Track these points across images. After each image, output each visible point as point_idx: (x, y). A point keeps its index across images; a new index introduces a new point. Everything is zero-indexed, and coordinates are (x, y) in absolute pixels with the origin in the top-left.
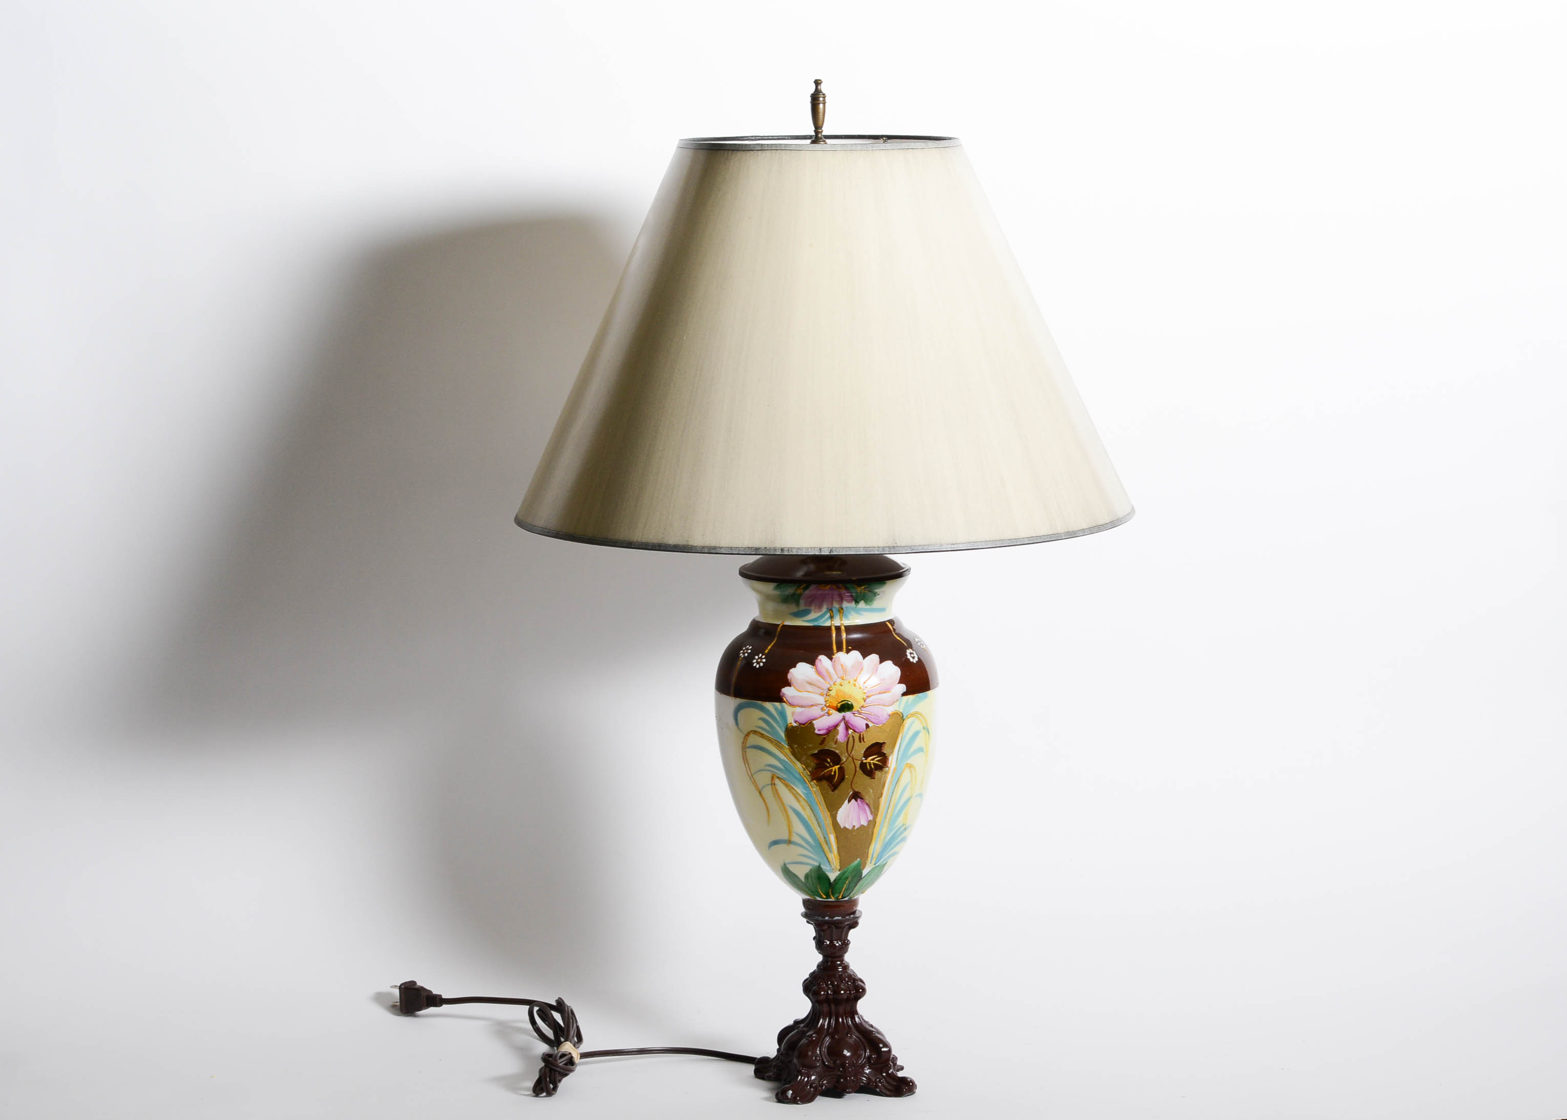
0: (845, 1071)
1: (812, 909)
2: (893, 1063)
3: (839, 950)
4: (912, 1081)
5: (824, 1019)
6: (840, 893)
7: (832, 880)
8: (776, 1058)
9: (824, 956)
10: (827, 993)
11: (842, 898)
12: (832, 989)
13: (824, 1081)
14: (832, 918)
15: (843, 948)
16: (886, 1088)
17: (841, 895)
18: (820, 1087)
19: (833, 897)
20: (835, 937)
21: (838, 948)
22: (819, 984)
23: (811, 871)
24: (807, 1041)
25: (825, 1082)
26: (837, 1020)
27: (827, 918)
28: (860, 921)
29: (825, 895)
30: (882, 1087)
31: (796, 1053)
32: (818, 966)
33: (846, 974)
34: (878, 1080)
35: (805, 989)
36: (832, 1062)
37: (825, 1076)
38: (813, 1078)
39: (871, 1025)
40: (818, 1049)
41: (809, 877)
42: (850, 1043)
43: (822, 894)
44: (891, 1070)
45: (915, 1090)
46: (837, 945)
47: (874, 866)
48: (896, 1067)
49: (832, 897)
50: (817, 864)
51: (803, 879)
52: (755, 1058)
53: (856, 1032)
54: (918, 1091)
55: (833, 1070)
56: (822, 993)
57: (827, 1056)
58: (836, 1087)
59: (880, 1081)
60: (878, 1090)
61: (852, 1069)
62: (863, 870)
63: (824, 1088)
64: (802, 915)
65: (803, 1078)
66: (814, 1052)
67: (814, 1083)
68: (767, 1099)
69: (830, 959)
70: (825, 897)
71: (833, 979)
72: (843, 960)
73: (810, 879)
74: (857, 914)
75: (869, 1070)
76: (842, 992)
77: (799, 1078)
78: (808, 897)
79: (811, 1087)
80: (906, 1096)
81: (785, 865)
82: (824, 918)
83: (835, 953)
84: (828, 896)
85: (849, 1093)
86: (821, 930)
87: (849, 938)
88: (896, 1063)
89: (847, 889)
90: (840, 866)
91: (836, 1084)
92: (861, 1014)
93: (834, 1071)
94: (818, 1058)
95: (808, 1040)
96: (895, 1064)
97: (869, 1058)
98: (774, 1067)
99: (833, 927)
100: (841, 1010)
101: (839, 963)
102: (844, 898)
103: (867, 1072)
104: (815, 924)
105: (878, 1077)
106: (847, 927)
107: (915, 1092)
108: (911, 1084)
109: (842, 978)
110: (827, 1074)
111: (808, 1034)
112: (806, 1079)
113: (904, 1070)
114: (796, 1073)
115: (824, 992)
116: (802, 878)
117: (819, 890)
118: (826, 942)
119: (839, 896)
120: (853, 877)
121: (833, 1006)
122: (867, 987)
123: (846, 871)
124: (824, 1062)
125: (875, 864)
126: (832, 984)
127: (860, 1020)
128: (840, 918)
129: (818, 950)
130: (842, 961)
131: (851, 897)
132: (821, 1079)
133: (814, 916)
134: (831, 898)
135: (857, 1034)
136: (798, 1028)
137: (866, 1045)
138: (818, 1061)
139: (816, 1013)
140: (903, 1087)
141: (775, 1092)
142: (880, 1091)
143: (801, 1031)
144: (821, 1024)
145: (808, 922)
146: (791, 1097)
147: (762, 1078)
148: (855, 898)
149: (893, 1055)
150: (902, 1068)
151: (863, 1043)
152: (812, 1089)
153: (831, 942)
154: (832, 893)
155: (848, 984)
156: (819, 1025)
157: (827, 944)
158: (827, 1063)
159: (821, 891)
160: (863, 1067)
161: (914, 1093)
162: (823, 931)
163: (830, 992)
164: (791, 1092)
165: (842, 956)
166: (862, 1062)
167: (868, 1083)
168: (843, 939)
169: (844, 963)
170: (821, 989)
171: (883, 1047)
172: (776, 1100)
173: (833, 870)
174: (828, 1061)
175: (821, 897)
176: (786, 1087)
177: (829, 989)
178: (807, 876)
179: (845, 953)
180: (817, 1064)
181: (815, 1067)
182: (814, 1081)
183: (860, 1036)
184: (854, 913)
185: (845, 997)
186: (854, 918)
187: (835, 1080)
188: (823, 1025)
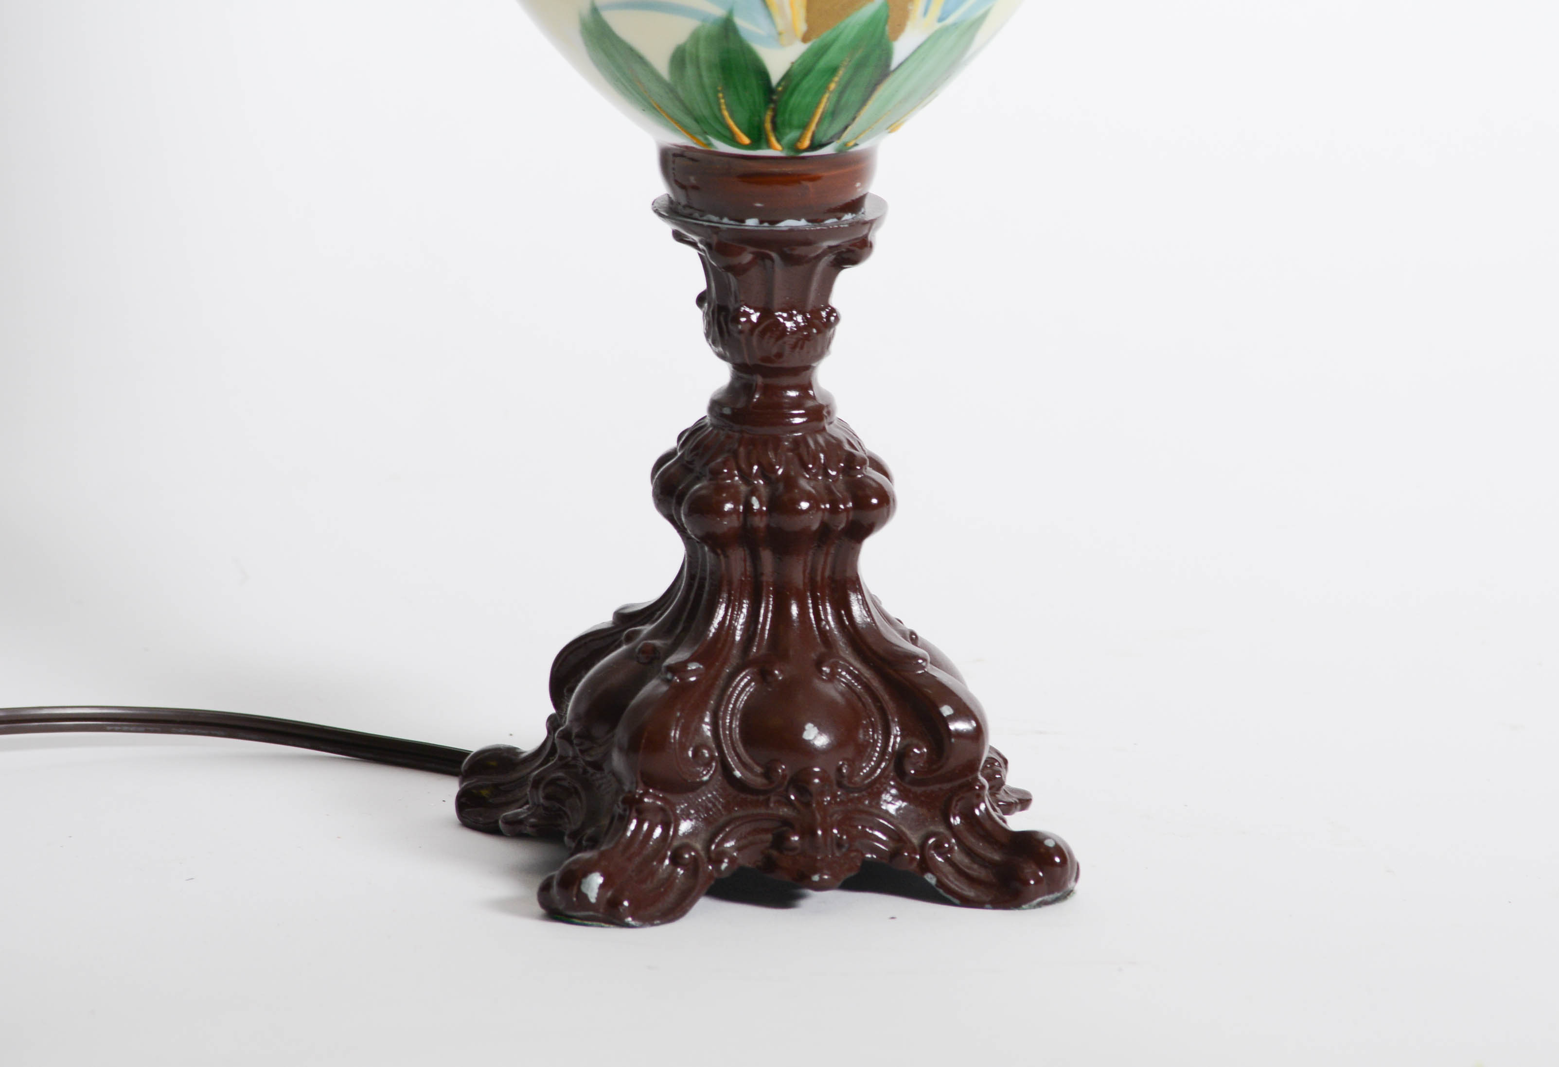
0: (808, 805)
1: (695, 188)
2: (989, 778)
3: (794, 347)
4: (1059, 850)
5: (733, 605)
6: (805, 127)
7: (776, 72)
8: (545, 751)
9: (739, 368)
10: (748, 506)
11: (813, 146)
12: (764, 492)
13: (725, 840)
14: (773, 222)
15: (808, 338)
16: (961, 872)
17: (809, 135)
18: (710, 861)
19: (779, 140)
20: (780, 296)
21: (792, 340)
22: (716, 474)
23: (695, 37)
24: (664, 688)
25: (728, 845)
26: (781, 612)
27: (752, 222)
28: (879, 237)
29: (748, 135)
30: (948, 869)
31: (621, 734)
32: (715, 406)
33: (821, 440)
34: (931, 841)
35: (662, 493)
36: (758, 769)
37: (727, 824)
38: (685, 826)
39: (912, 633)
40: (707, 720)
41: (688, 60)
42: (832, 702)
43: (736, 129)
44: (982, 807)
45: (1071, 885)
46: (789, 324)
47: (938, 26)
48: (1001, 795)
49: (773, 140)
50: (718, 12)
51: (662, 66)
52: (462, 754)
53: (852, 660)
54: (1082, 887)
55: (761, 798)
56: (728, 506)
57: (741, 749)
58: (769, 864)
59: (938, 847)
60: (930, 878)
61: (834, 797)
62: (896, 38)
63: (724, 866)
64: (656, 211)
65: (646, 826)
66: (690, 729)
67: (688, 847)
68: (505, 906)
69: (759, 380)
70: (746, 140)
71: (771, 455)
72: (810, 386)
73: (690, 71)
74: (868, 211)
75: (899, 804)
76: (804, 505)
77: (632, 826)
78: (677, 140)
79: (676, 860)
80: (1040, 905)
81: (595, 11)
82: (743, 221)
83: (779, 355)
84: (758, 138)
85: (821, 887)
86: (729, 268)
87: (835, 300)
88: (1002, 783)
89: (833, 113)
90: (808, 20)
91: (774, 853)
92: (873, 592)
93: (766, 803)
94: (706, 753)
95: (668, 681)
96: (997, 784)
97: (900, 757)
98: (536, 784)
99: (774, 255)
100: (798, 575)
101: (793, 394)
102: (822, 146)
103: (892, 809)
104: (709, 245)
105: (932, 828)
106: (829, 258)
107: (1070, 893)
108: (1057, 860)
109: (803, 450)
110: (737, 811)
111: (671, 660)
112: (658, 832)
113: (1033, 806)
114: (618, 810)
115: (736, 503)
116: (661, 64)
117: (726, 114)
118: (747, 315)
119: (800, 139)
120: (860, 66)
121: (767, 557)
122: (899, 489)
123: (834, 41)
124: (726, 769)
125: (941, 20)
126: (767, 472)
127: (869, 612)
128: (802, 223)
129: (714, 343)
130: (805, 388)
131: (845, 144)
132: (715, 835)
133: (703, 212)
134: (769, 146)
135: (857, 665)
136: (629, 638)
137: (890, 706)
138: (707, 765)
139: (703, 579)
140: (1029, 869)
141: (537, 882)
142: (940, 883)
143: (643, 651)
144: (722, 623)
145: (678, 237)
146: (598, 898)
147: (491, 830)
148: (862, 147)
149: (992, 749)
150: (1024, 802)
151: (876, 699)
152: (680, 871)
153: (767, 313)
154: (775, 128)
155: (827, 475)
156: (713, 629)
157: (749, 320)
158: (738, 774)
159: (732, 116)
160: (875, 790)
161: (1067, 894)
162: (738, 271)
163: (756, 506)
164: (596, 880)
165: (807, 368)
166: (874, 770)
167: (895, 854)
168: (809, 307)
169: (814, 398)
170: (720, 490)
171: (954, 718)
172: (538, 909)
173: (779, 38)
174: (744, 765)
175: (732, 140)
176: (578, 860)
177: (754, 491)
178: (679, 59)
179: (820, 355)
180: (699, 774)
181: (696, 786)
182: (686, 841)
183: (867, 674)
184: (855, 206)
185: (815, 526)
186: (853, 225)
187: (769, 837)
188: (726, 629)
